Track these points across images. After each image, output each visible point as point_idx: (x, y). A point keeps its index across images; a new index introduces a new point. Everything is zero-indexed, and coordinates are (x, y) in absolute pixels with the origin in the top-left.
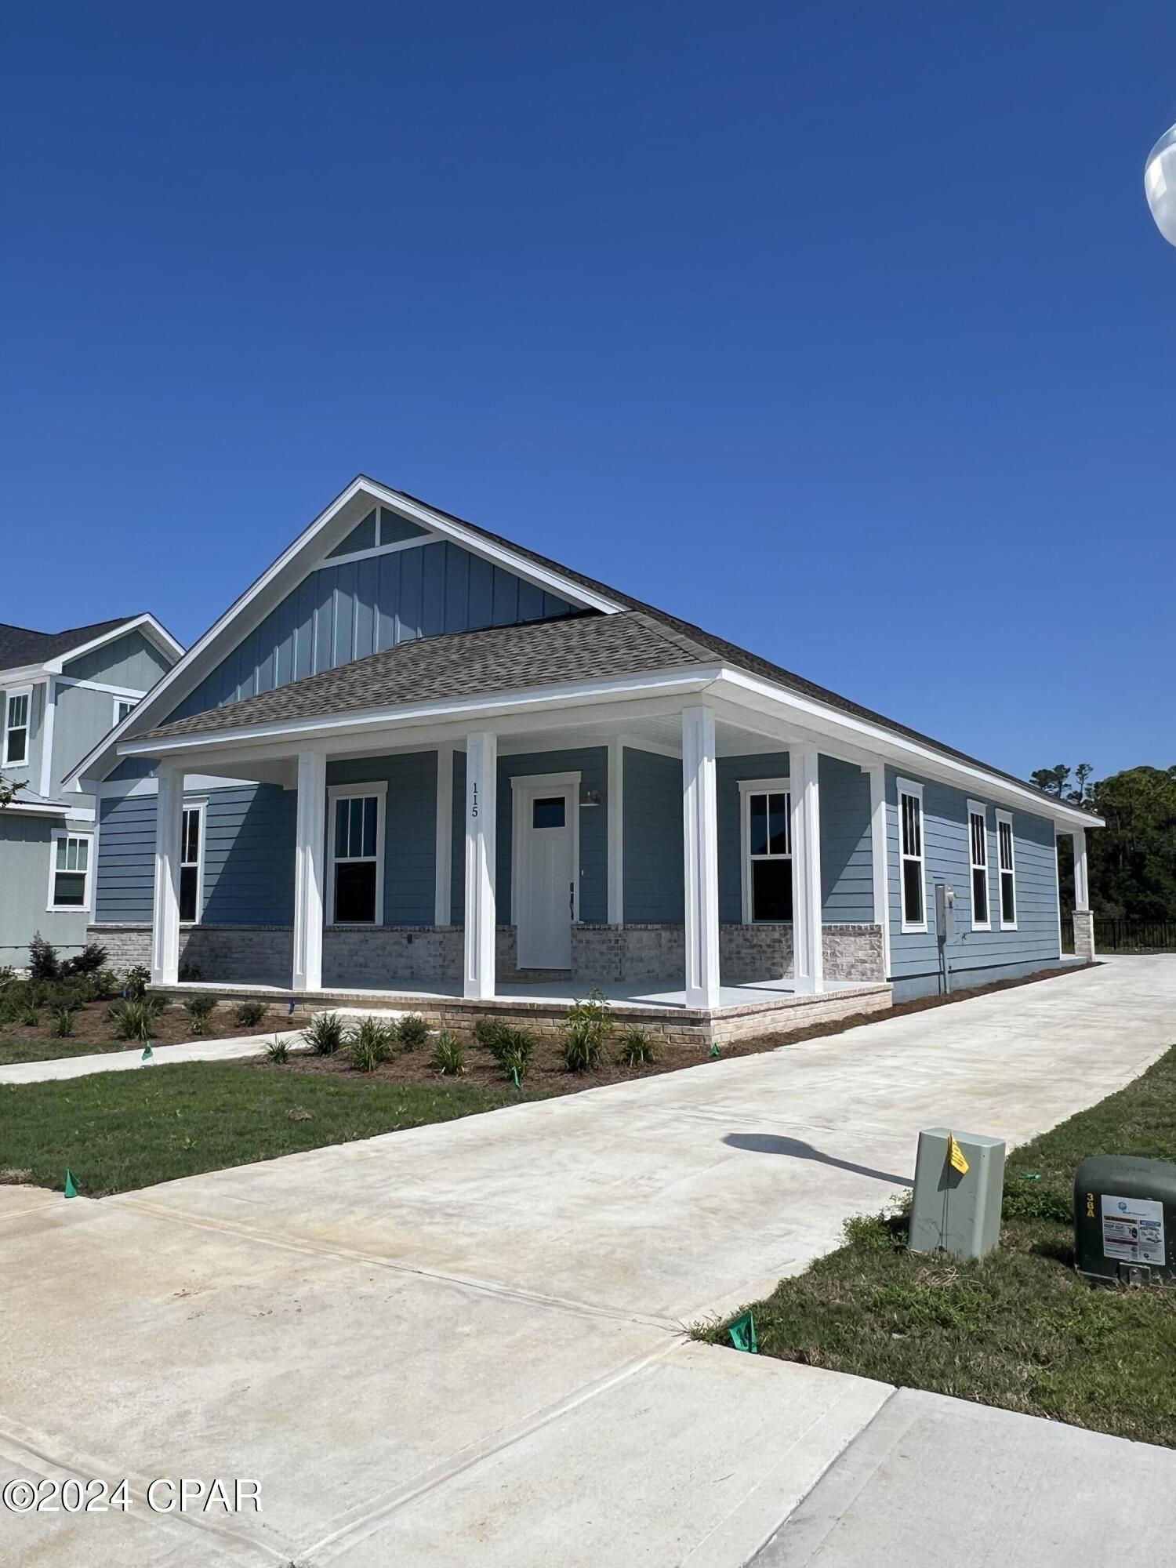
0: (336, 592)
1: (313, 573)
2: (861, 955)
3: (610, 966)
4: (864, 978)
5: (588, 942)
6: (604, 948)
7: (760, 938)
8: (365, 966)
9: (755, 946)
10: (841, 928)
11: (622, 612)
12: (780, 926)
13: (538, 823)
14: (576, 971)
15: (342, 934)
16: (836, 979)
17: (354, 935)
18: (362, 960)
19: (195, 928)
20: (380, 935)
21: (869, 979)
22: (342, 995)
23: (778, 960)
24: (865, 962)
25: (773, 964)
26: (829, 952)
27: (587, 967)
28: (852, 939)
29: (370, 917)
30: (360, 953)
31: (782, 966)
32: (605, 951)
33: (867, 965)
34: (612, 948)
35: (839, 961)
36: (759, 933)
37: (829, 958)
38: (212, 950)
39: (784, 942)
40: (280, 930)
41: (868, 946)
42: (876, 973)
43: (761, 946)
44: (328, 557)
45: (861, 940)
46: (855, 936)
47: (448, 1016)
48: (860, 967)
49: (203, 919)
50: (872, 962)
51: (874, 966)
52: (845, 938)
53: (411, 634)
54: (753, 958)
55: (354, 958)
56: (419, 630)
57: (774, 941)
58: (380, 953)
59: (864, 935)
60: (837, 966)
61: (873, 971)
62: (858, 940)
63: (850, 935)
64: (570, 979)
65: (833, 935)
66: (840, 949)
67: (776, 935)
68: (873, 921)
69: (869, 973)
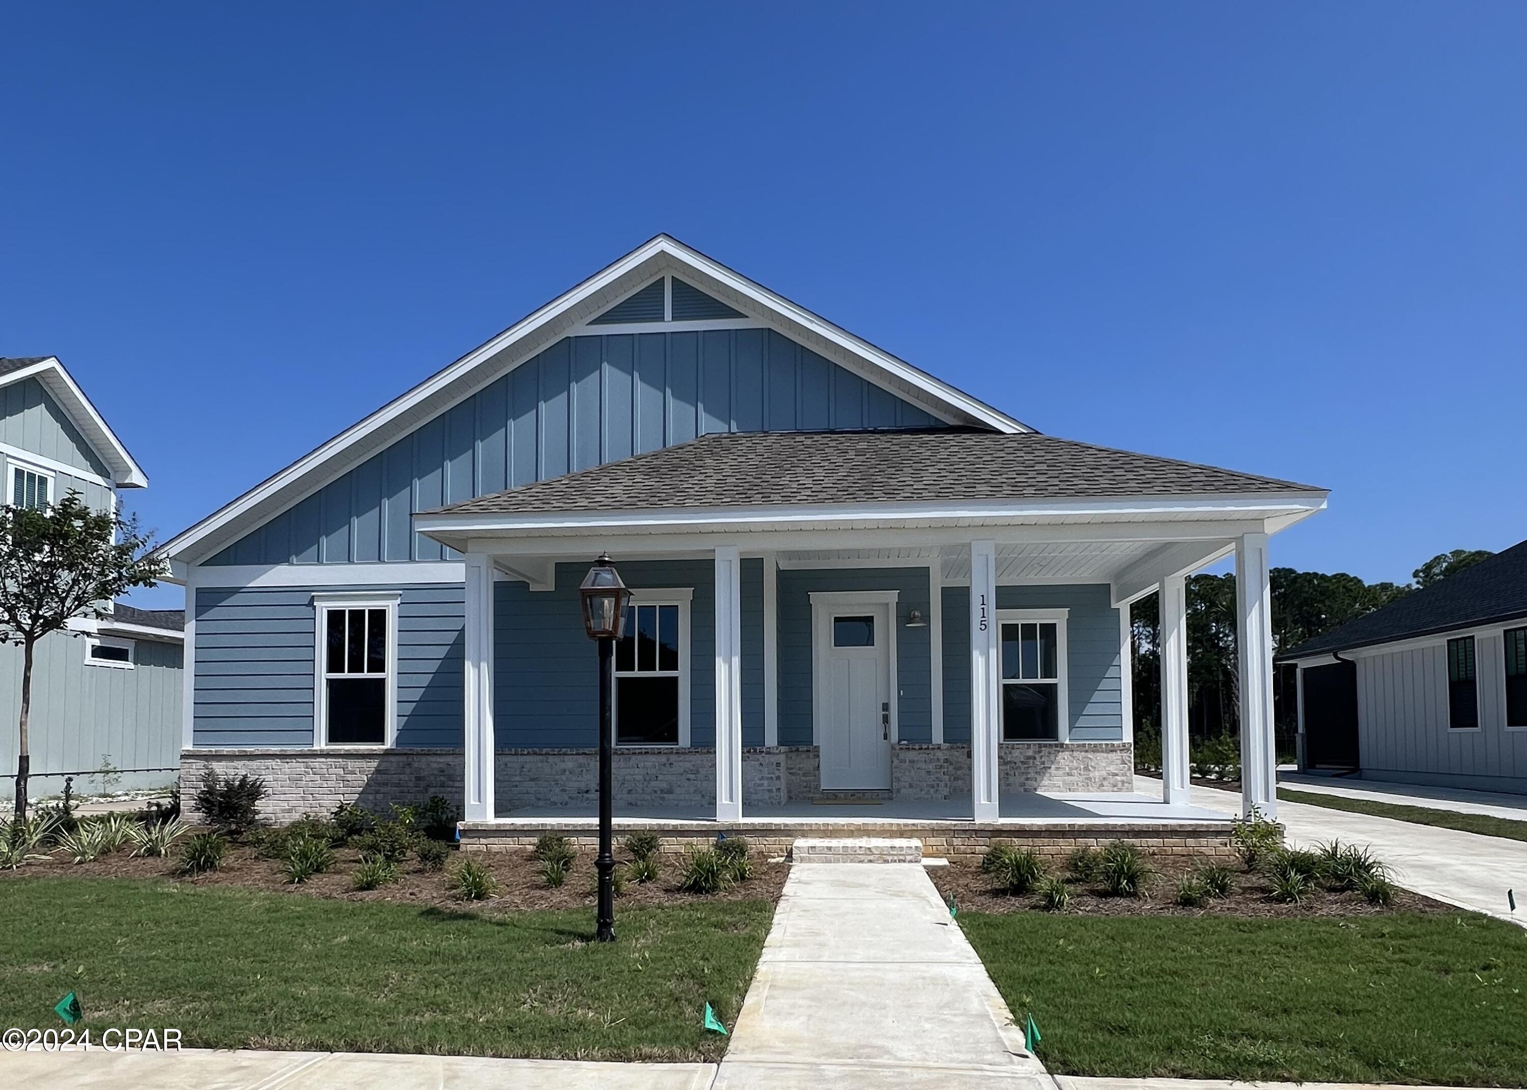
0: (606, 366)
1: (567, 337)
2: (1112, 769)
3: (938, 785)
4: (1115, 789)
5: (912, 762)
6: (931, 767)
7: (1014, 755)
8: (670, 792)
9: (1009, 762)
10: (1095, 746)
11: (1023, 433)
12: (1035, 745)
13: (840, 641)
14: (898, 791)
15: (633, 757)
16: (1089, 791)
17: (653, 758)
18: (664, 785)
19: (387, 753)
20: (688, 757)
21: (1120, 790)
22: (802, 825)
23: (1032, 775)
24: (1117, 775)
25: (1027, 779)
26: (1082, 767)
27: (911, 786)
28: (1105, 755)
29: (674, 738)
30: (660, 777)
31: (1036, 780)
32: (932, 771)
33: (1118, 778)
34: (941, 767)
35: (1091, 775)
36: (1013, 751)
37: (1082, 772)
38: (418, 779)
39: (1038, 759)
40: (535, 754)
41: (1119, 762)
42: (1126, 785)
43: (1015, 763)
44: (590, 324)
45: (1113, 756)
46: (1108, 753)
47: (956, 842)
48: (1112, 780)
49: (398, 741)
50: (1122, 775)
51: (1124, 778)
52: (1098, 754)
53: (720, 427)
54: (1007, 774)
55: (653, 783)
56: (733, 424)
57: (1029, 758)
58: (692, 777)
59: (1116, 751)
60: (1090, 779)
61: (1123, 782)
62: (1110, 755)
63: (1102, 752)
64: (891, 799)
65: (1086, 751)
66: (1093, 764)
67: (1030, 753)
68: (1122, 739)
69: (1120, 785)
